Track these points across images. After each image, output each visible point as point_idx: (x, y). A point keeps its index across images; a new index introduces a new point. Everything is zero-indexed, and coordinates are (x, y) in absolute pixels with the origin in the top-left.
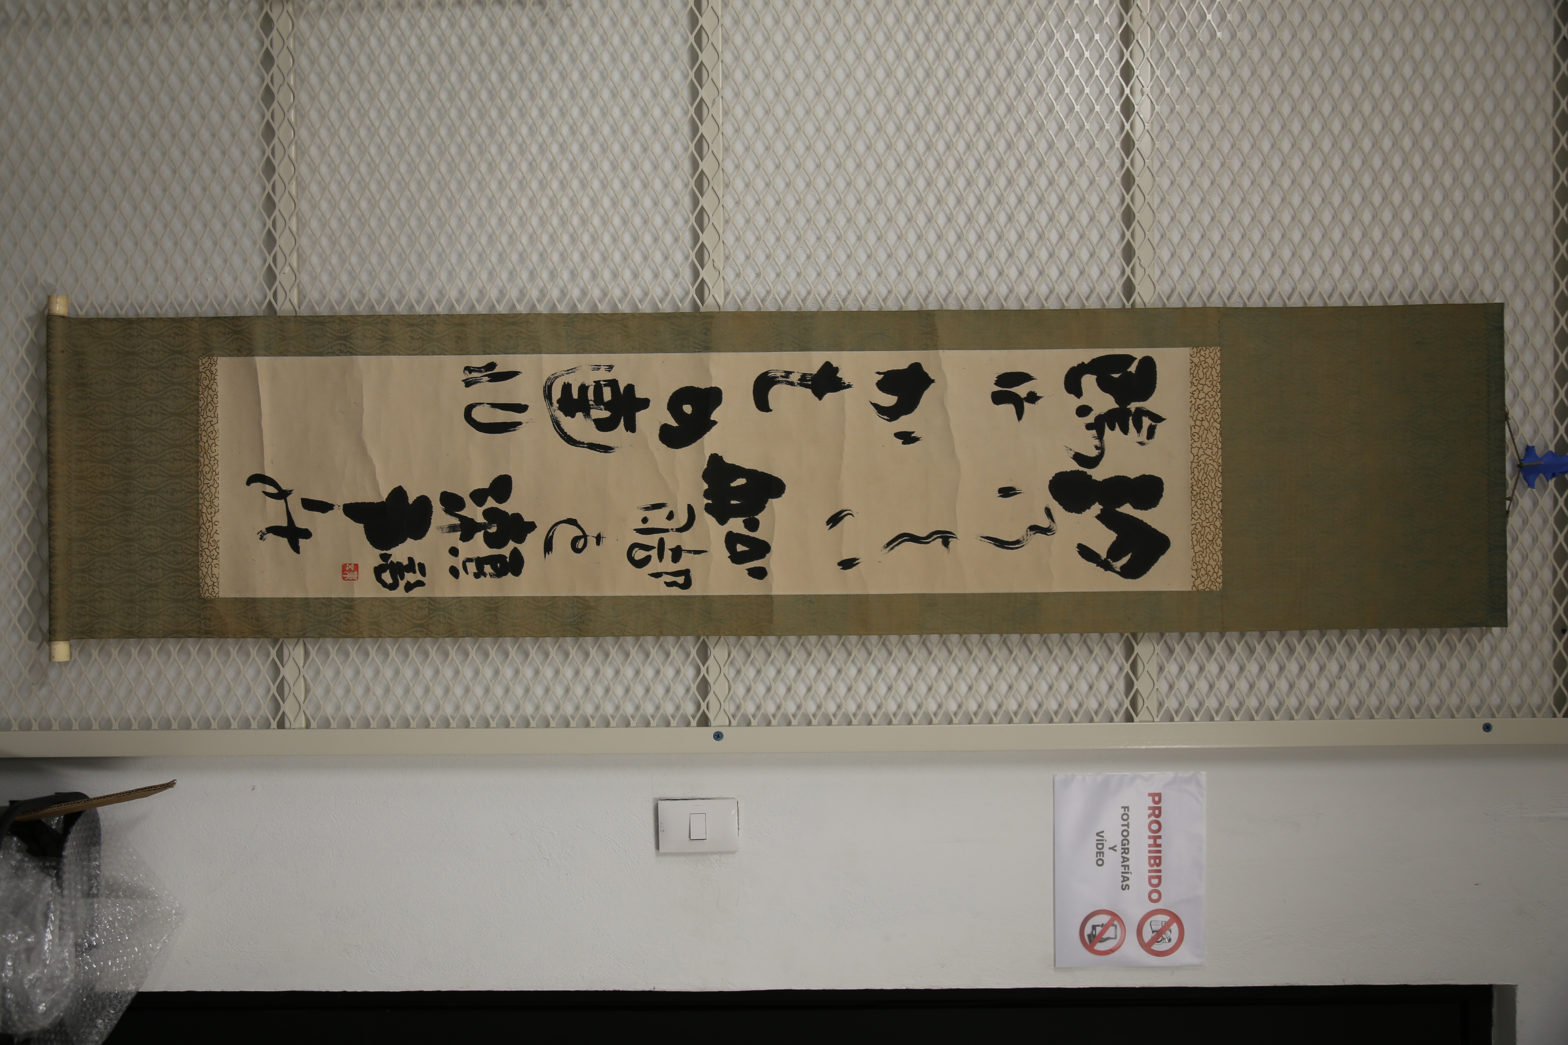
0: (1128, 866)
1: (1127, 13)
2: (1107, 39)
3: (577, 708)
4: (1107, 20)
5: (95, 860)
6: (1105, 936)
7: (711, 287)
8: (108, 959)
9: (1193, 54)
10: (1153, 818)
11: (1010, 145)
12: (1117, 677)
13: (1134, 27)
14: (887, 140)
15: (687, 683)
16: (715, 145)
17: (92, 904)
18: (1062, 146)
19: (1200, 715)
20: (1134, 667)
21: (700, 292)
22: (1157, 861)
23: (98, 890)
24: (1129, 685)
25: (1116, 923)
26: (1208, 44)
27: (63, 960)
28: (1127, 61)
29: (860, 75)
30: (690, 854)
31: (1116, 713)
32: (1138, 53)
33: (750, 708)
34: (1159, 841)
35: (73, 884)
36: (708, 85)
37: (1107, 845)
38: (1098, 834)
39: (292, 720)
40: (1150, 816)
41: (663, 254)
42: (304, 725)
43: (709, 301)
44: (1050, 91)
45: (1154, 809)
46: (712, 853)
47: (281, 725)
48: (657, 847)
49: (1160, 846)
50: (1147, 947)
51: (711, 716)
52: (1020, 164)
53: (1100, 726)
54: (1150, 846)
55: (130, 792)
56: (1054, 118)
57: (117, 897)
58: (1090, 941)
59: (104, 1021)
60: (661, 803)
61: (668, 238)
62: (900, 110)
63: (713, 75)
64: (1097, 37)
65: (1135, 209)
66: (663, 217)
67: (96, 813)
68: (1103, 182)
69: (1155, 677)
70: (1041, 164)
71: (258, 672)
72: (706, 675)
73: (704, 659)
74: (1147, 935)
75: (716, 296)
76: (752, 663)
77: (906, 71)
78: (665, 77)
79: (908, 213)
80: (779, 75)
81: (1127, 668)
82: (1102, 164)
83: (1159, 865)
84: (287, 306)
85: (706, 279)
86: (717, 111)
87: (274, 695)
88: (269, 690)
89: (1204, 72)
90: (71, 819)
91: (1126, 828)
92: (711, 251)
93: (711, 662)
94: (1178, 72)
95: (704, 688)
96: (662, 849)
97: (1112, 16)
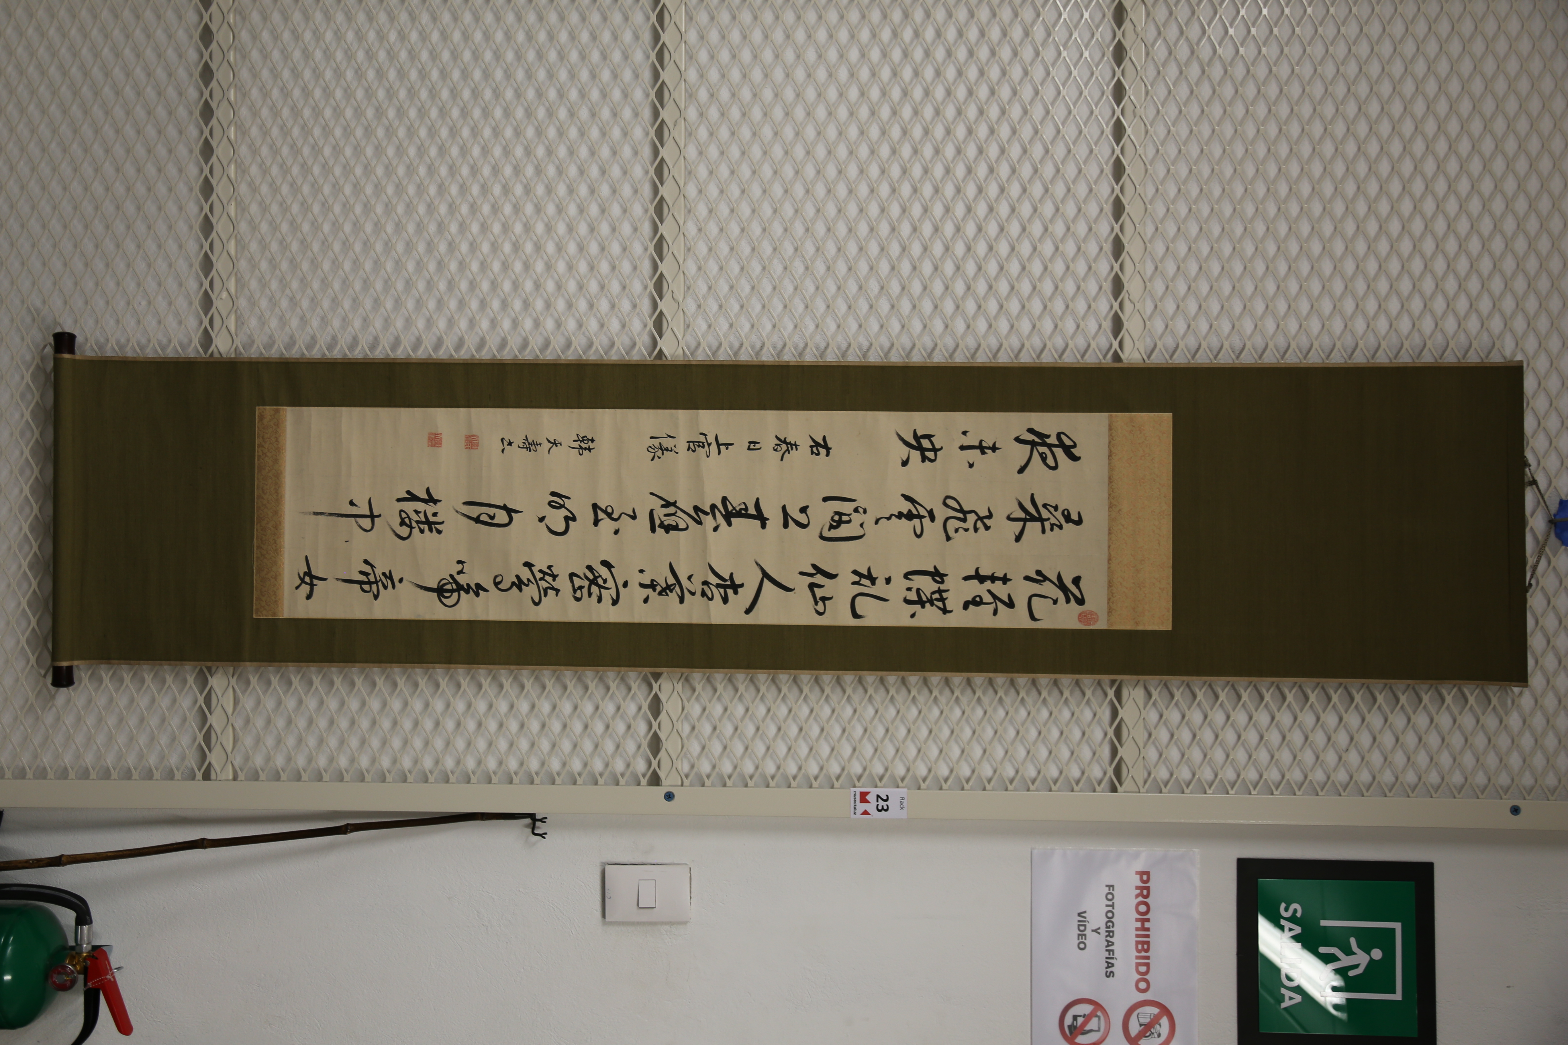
0: (1113, 951)
1: (1119, 28)
2: (1097, 56)
3: (521, 764)
4: (1097, 35)
6: (1087, 1028)
9: (1193, 73)
10: (1140, 899)
11: (991, 170)
12: (1101, 744)
13: (1126, 44)
14: (860, 165)
15: (638, 738)
16: (676, 170)
18: (1047, 172)
19: (1191, 787)
21: (658, 324)
22: (1146, 947)
24: (1114, 752)
25: (1099, 1013)
26: (1209, 61)
28: (1119, 80)
29: (832, 94)
30: (639, 924)
31: (1100, 782)
32: (1130, 70)
33: (705, 767)
34: (1147, 925)
36: (670, 105)
37: (1090, 927)
38: (1079, 915)
39: (218, 770)
40: (1137, 896)
42: (231, 777)
43: (667, 337)
44: (1036, 113)
45: (1141, 888)
46: (662, 923)
47: (207, 776)
48: (604, 916)
49: (1148, 929)
50: (1133, 1042)
51: (662, 774)
52: (1002, 190)
53: (1080, 795)
54: (1137, 929)
56: (1040, 142)
58: (1071, 1033)
60: (608, 868)
61: (626, 267)
62: (874, 132)
63: (674, 94)
65: (1125, 240)
66: (620, 244)
68: (1092, 209)
69: (1141, 745)
70: (1024, 190)
71: (184, 720)
72: (658, 731)
73: (656, 714)
74: (1134, 1029)
75: (675, 329)
76: (708, 717)
77: (881, 90)
78: (625, 95)
79: (881, 242)
80: (746, 95)
81: (1112, 733)
82: (1091, 191)
83: (1147, 951)
84: (224, 332)
85: (664, 311)
86: (679, 133)
87: (200, 744)
88: (195, 739)
89: (1204, 92)
91: (1110, 908)
92: (670, 281)
93: (663, 716)
94: (1175, 92)
95: (656, 744)
96: (608, 918)
97: (1104, 32)
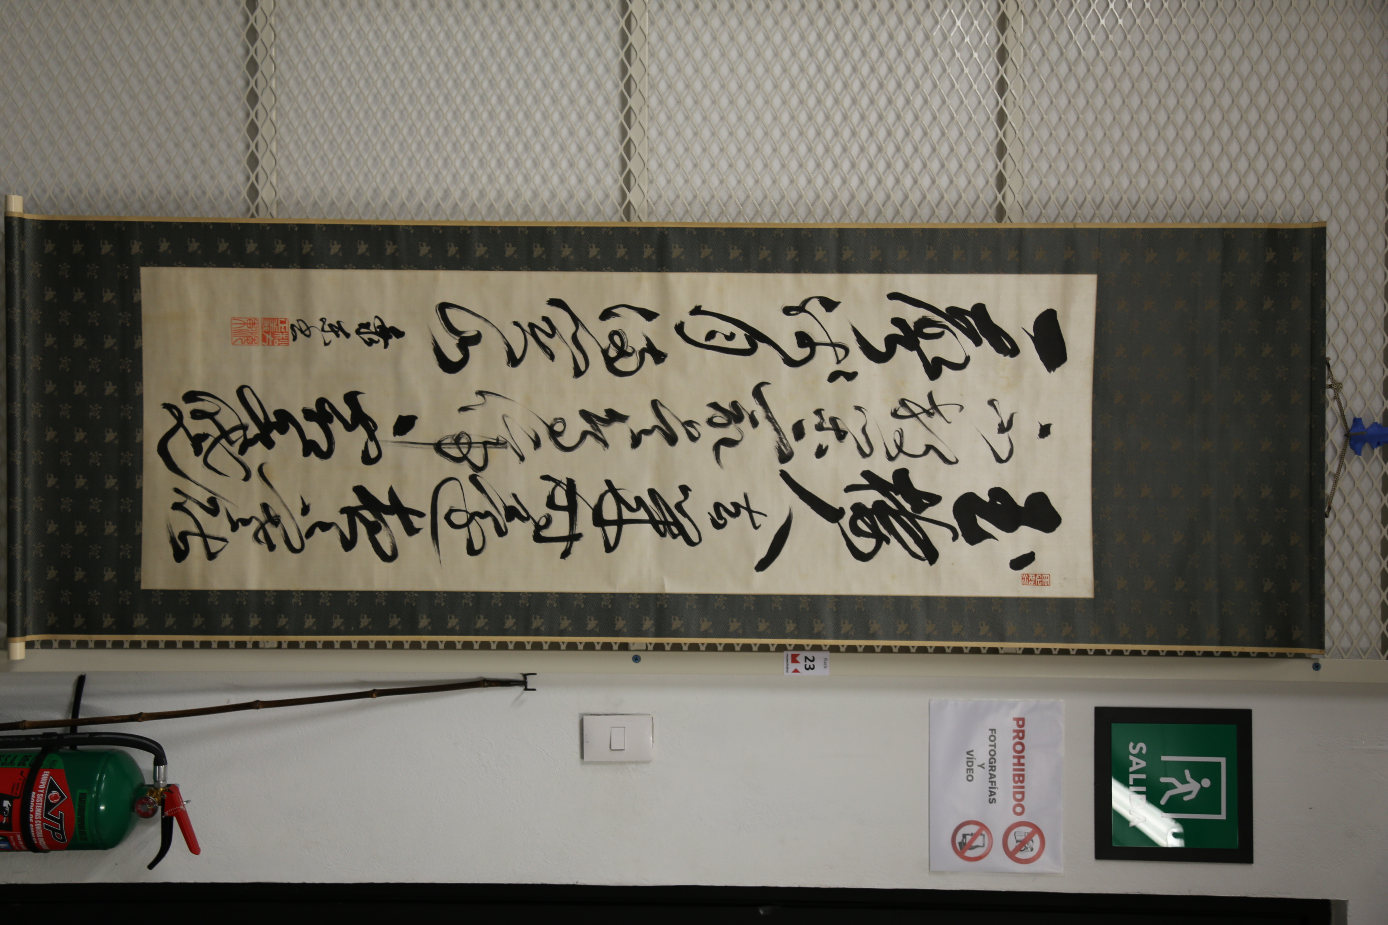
0: (995, 782)
1: (1003, 34)
4: (985, 40)
6: (974, 844)
9: (1062, 71)
10: (1017, 740)
11: (898, 149)
13: (1008, 47)
14: (791, 144)
18: (944, 150)
22: (1021, 778)
25: (984, 832)
26: (1075, 61)
28: (1002, 76)
29: (768, 86)
30: (610, 763)
32: (1011, 69)
34: (1022, 761)
36: (636, 95)
37: (976, 763)
38: (968, 753)
40: (1014, 738)
44: (934, 103)
45: (1018, 732)
46: (629, 762)
48: (582, 756)
49: (1023, 765)
50: (1011, 855)
52: (906, 166)
54: (1014, 764)
56: (938, 126)
58: (961, 848)
60: (585, 718)
62: (803, 118)
63: (640, 86)
68: (979, 182)
70: (925, 166)
74: (1012, 845)
77: (808, 83)
78: (599, 86)
80: (698, 86)
82: (978, 167)
83: (1022, 782)
86: (643, 117)
89: (1071, 86)
91: (993, 748)
94: (1047, 86)
96: (586, 758)
97: (989, 37)
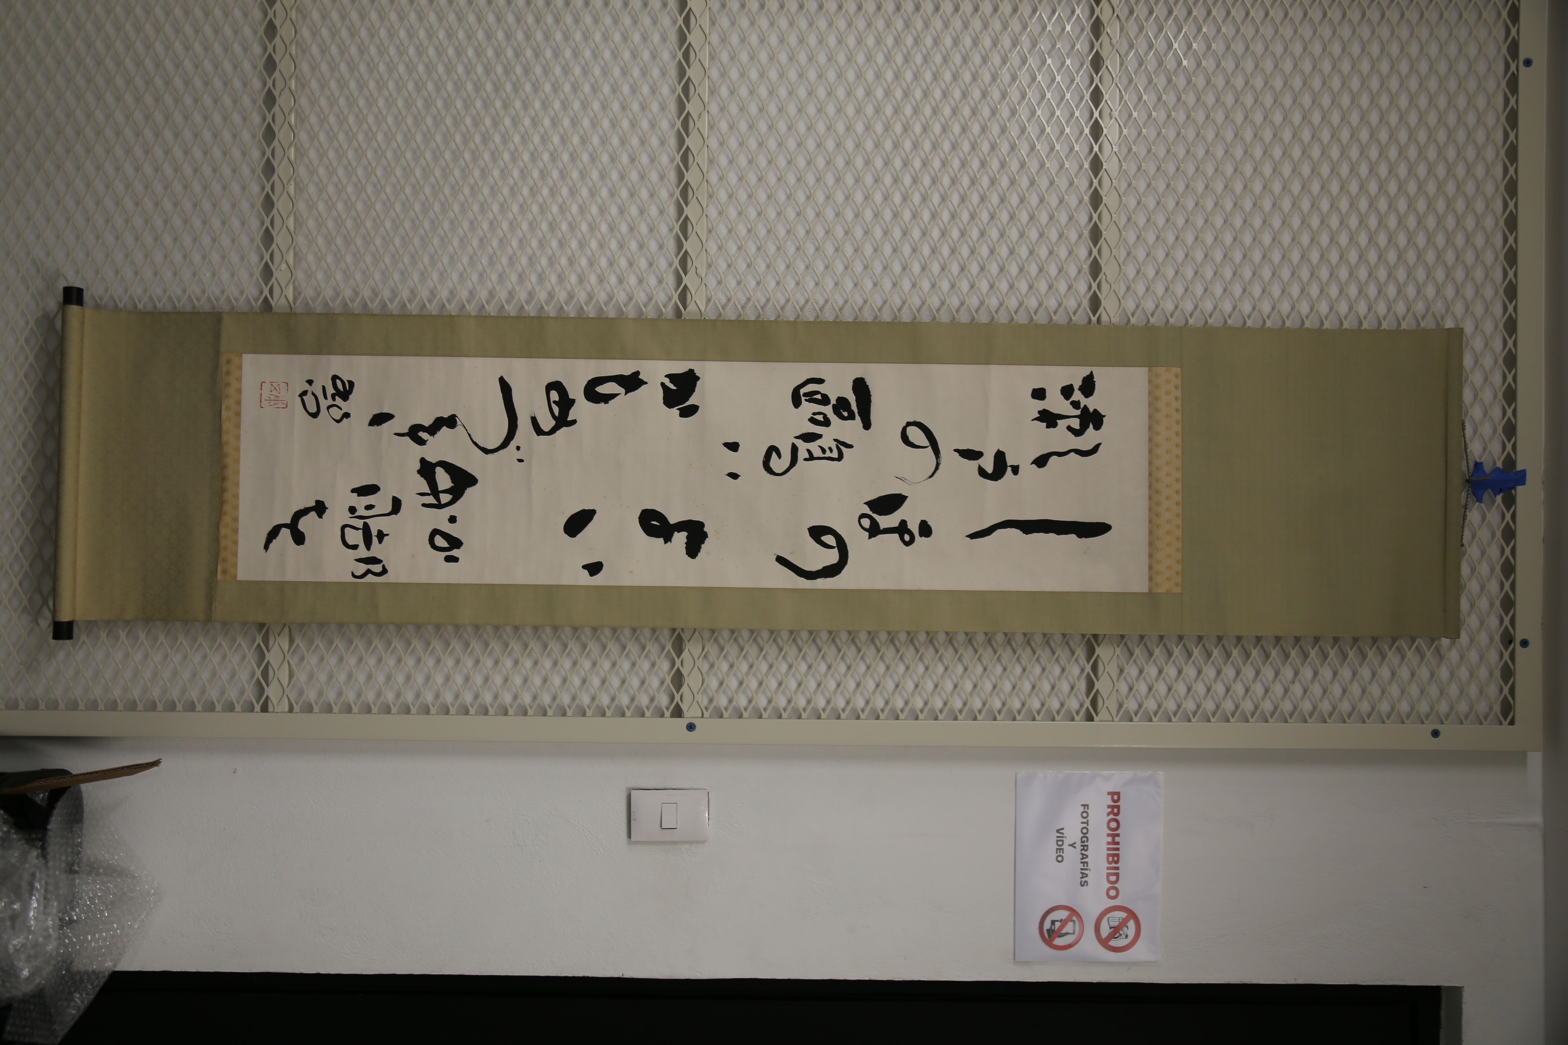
0: (1087, 863)
1: (1097, 40)
2: (1078, 65)
3: (554, 698)
4: (1078, 46)
5: (79, 836)
6: (1063, 932)
7: (693, 293)
8: (88, 934)
9: (1161, 81)
10: (1112, 816)
11: (983, 164)
12: (1078, 679)
13: (1104, 54)
14: (866, 157)
15: (662, 675)
16: (700, 158)
17: (73, 880)
18: (1033, 166)
19: (1158, 716)
20: (1095, 668)
21: (683, 297)
22: (1116, 859)
23: (79, 867)
24: (1090, 685)
25: (1074, 918)
26: (1175, 72)
27: (47, 929)
28: (1097, 86)
29: (841, 93)
30: (661, 843)
31: (1078, 713)
32: (1107, 78)
33: (723, 701)
34: (1117, 839)
35: (58, 856)
36: (694, 99)
37: (1067, 842)
38: (1058, 831)
39: (275, 703)
40: (1109, 814)
41: (648, 260)
42: (287, 709)
43: (691, 307)
44: (1023, 113)
45: (1112, 807)
46: (683, 842)
47: (265, 709)
48: (629, 835)
49: (1118, 843)
50: (1104, 942)
51: (684, 707)
52: (993, 182)
53: (1061, 724)
54: (1108, 843)
55: (115, 769)
56: (1026, 138)
57: (98, 874)
58: (1049, 936)
59: (81, 995)
60: (633, 793)
61: (653, 246)
62: (879, 128)
63: (699, 90)
64: (1068, 62)
65: (1102, 227)
66: (648, 225)
67: (80, 791)
68: (1072, 200)
69: (1115, 679)
70: (1012, 182)
71: (244, 657)
72: (681, 668)
73: (679, 650)
74: (1105, 931)
75: (698, 302)
76: (725, 657)
77: (885, 90)
78: (654, 91)
79: (885, 226)
80: (763, 92)
81: (1088, 669)
82: (1071, 184)
83: (1117, 862)
84: (283, 301)
85: (689, 285)
86: (703, 124)
87: (258, 680)
88: (253, 675)
89: (1170, 98)
90: (56, 795)
91: (1085, 825)
92: (694, 259)
93: (685, 654)
94: (1145, 97)
95: (678, 680)
96: (634, 837)
97: (1083, 43)
